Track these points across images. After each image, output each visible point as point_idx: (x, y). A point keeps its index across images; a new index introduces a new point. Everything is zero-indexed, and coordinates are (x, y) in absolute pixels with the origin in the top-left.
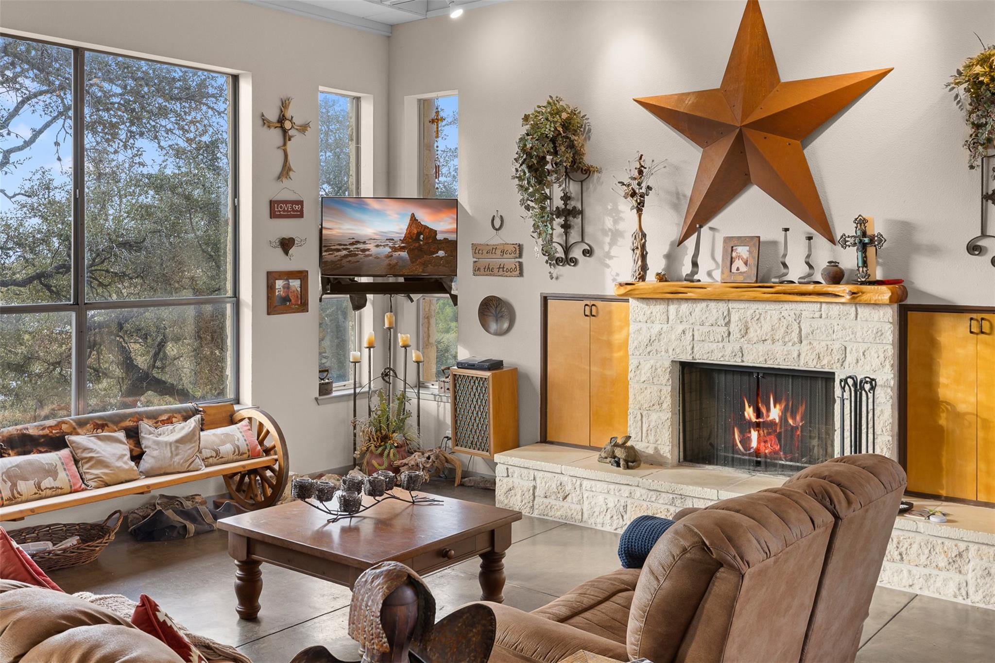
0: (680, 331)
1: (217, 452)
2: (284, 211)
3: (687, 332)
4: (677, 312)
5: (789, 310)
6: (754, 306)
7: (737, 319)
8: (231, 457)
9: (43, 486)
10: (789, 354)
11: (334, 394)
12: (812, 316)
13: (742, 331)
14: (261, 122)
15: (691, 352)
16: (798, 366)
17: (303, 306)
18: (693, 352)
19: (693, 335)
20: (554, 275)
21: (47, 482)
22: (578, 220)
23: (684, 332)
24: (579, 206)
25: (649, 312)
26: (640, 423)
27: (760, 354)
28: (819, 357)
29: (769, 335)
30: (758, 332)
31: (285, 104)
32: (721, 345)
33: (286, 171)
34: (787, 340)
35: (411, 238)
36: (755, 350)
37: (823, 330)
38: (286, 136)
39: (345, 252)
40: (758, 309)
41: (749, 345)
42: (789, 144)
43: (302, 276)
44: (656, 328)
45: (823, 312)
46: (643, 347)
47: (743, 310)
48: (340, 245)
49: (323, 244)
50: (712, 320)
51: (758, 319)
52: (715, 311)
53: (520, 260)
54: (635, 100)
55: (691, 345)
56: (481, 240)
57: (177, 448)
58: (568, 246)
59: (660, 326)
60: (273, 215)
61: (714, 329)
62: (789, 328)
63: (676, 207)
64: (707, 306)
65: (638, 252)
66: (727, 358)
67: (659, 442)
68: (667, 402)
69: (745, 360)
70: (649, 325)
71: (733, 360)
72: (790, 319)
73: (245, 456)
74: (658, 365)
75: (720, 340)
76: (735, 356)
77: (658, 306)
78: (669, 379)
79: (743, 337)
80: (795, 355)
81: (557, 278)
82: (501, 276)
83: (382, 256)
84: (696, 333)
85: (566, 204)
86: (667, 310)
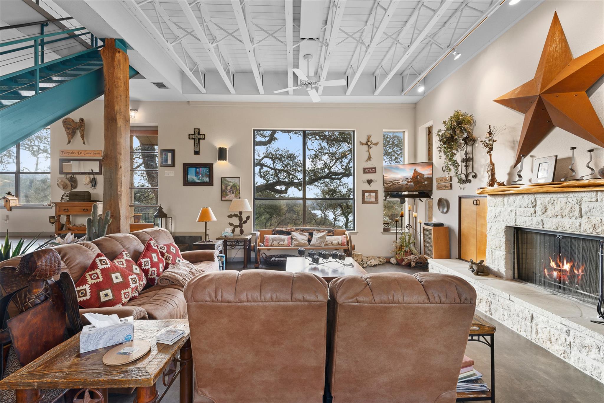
0: (509, 211)
1: (332, 243)
2: (368, 171)
3: (513, 211)
4: (508, 201)
5: (573, 198)
6: (550, 196)
7: (539, 204)
8: (336, 245)
9: (280, 243)
10: (573, 224)
11: (391, 232)
12: (589, 200)
13: (543, 211)
14: (360, 144)
15: (514, 221)
16: (580, 232)
17: (377, 201)
18: (516, 222)
19: (516, 213)
20: (462, 188)
21: (281, 243)
22: (471, 163)
23: (511, 211)
24: (471, 156)
25: (495, 202)
26: (491, 255)
27: (553, 224)
28: (595, 227)
29: (559, 212)
30: (553, 211)
31: (369, 137)
32: (530, 218)
33: (369, 158)
34: (571, 215)
35: (415, 178)
36: (550, 221)
37: (598, 209)
38: (370, 147)
39: (391, 184)
40: (552, 198)
41: (547, 219)
42: (576, 95)
43: (376, 192)
44: (499, 209)
45: (598, 198)
46: (493, 219)
47: (543, 199)
48: (390, 181)
49: (385, 182)
50: (525, 205)
51: (552, 203)
52: (527, 199)
53: (451, 183)
54: (494, 101)
55: (515, 218)
56: (438, 176)
57: (318, 239)
58: (467, 174)
59: (500, 208)
60: (364, 172)
61: (527, 210)
62: (573, 208)
63: (513, 148)
64: (523, 197)
65: (490, 173)
66: (534, 226)
67: (500, 266)
68: (504, 246)
69: (545, 227)
70: (495, 208)
71: (537, 227)
72: (573, 202)
73: (340, 245)
74: (499, 228)
75: (530, 215)
76: (538, 224)
77: (499, 198)
78: (504, 235)
79: (543, 214)
80: (577, 225)
81: (464, 189)
82: (444, 190)
83: (404, 185)
84: (517, 212)
85: (466, 156)
86: (504, 201)
